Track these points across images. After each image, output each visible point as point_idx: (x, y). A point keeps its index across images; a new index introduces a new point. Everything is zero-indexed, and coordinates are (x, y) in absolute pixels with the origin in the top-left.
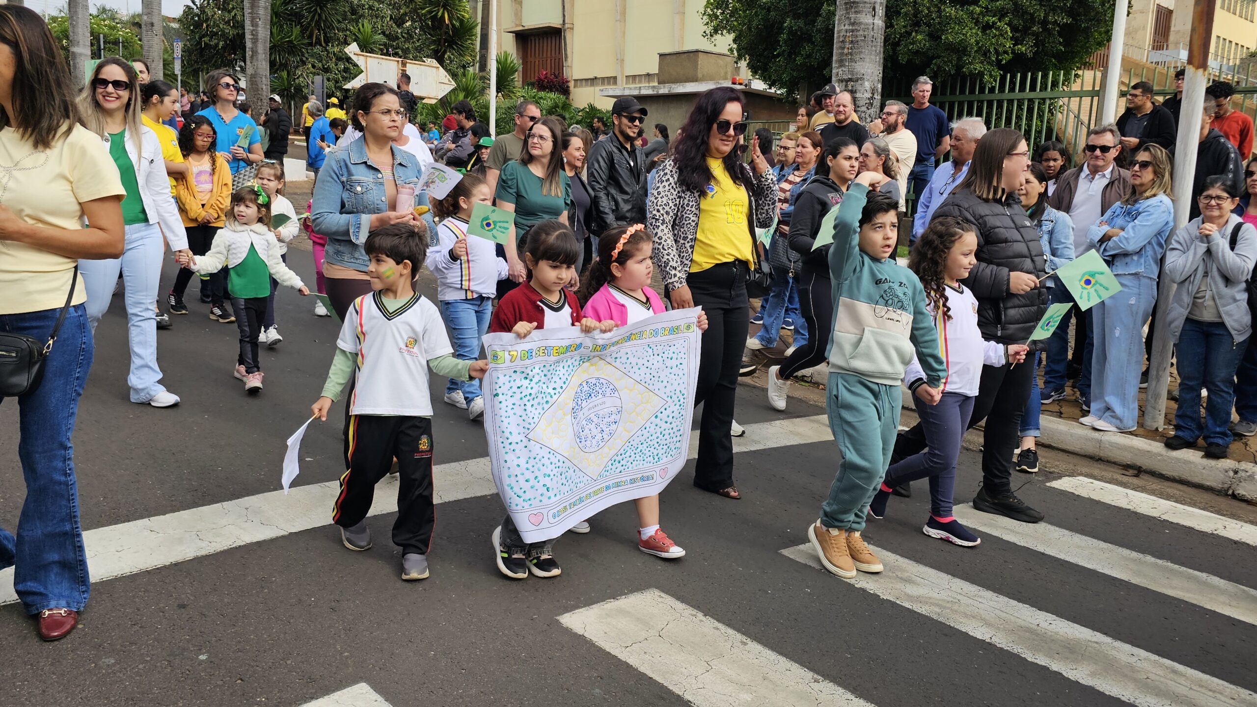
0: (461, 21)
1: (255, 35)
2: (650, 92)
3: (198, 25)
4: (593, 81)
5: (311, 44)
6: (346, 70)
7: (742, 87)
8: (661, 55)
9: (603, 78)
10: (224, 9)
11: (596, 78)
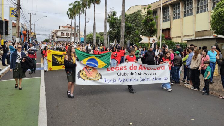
0: (155, 29)
1: (122, 35)
2: (194, 39)
3: (110, 33)
4: (176, 37)
5: (127, 35)
6: (133, 39)
7: (216, 37)
8: (196, 32)
9: (178, 37)
10: (114, 31)
11: (177, 37)
